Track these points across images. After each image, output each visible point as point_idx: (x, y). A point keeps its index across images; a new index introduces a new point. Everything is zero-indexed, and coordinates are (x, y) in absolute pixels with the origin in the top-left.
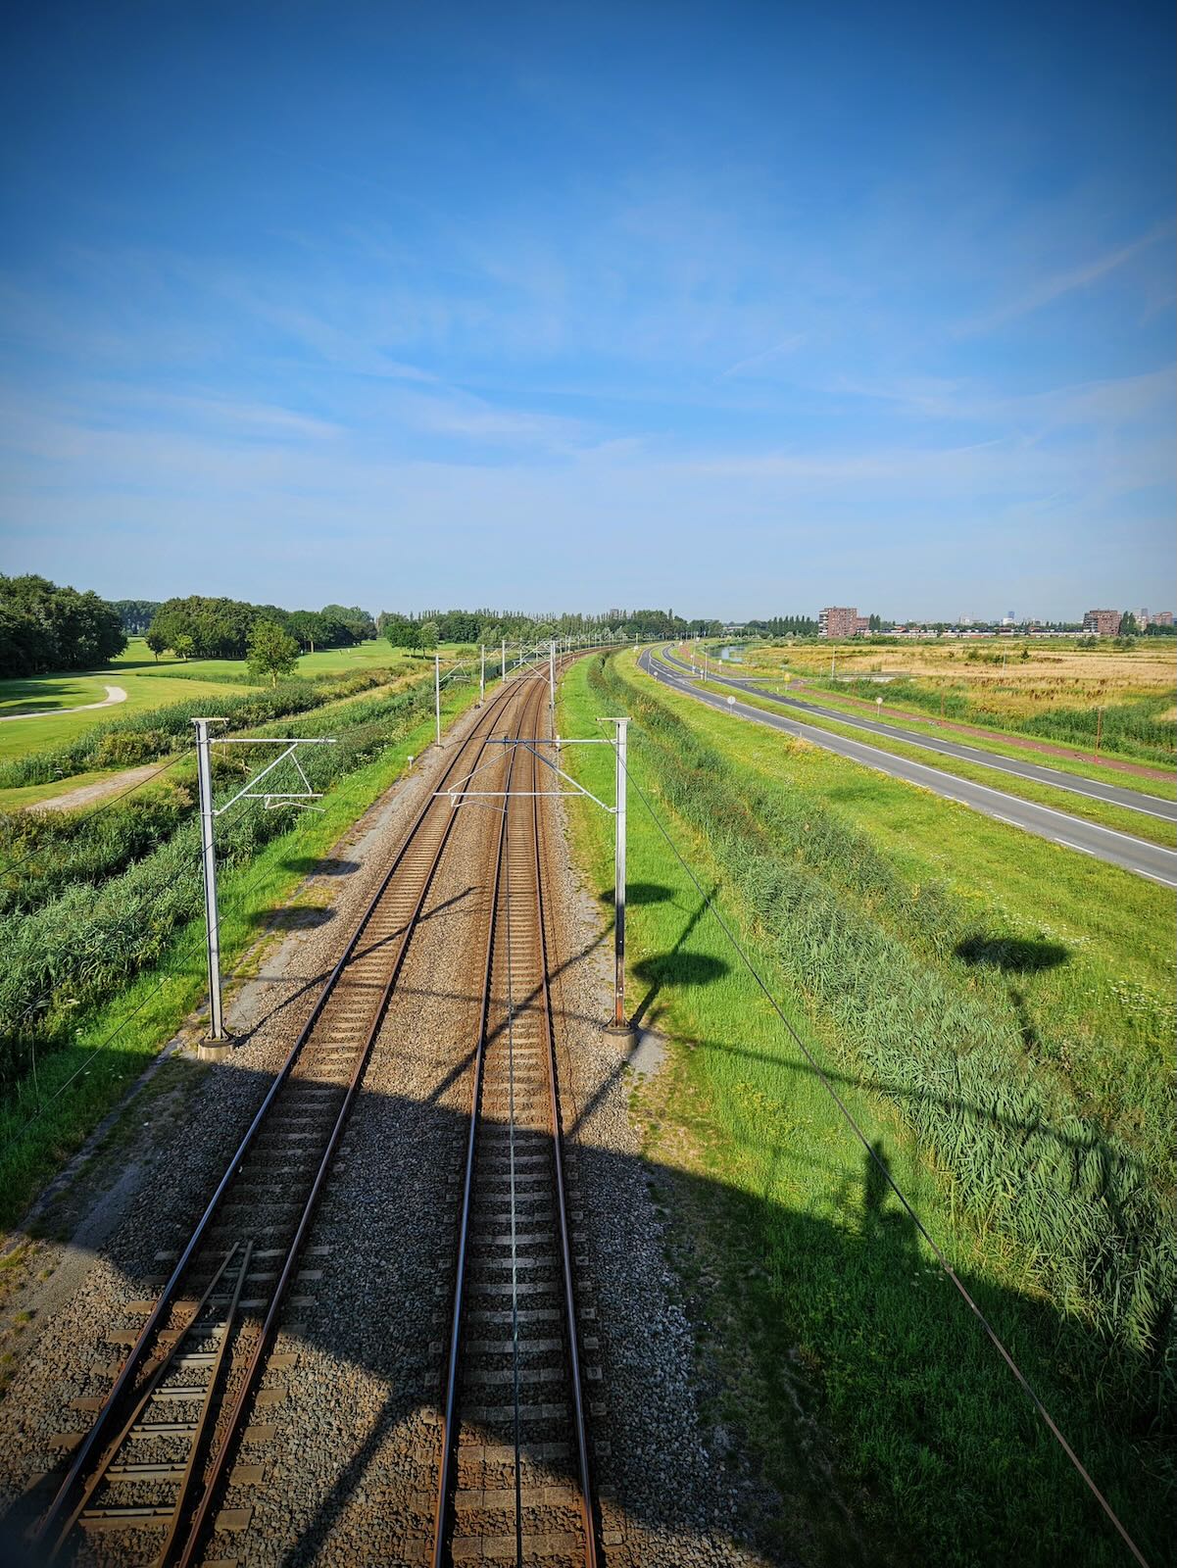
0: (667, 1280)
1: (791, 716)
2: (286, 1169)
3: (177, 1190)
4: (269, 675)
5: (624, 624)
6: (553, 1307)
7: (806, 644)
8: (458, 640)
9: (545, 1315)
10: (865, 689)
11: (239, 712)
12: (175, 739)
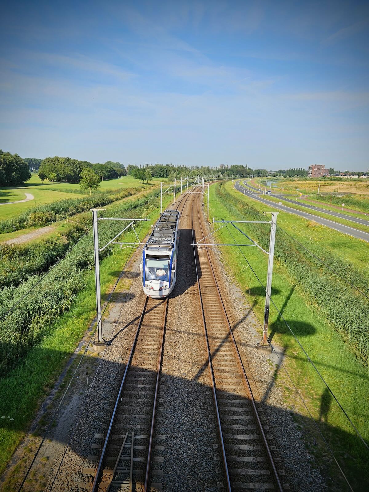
0: (309, 458)
1: (305, 211)
2: (140, 400)
3: (97, 407)
4: (89, 190)
5: (227, 171)
6: (266, 468)
7: (303, 180)
8: (160, 177)
9: (264, 472)
10: (333, 200)
11: (81, 205)
12: (57, 216)
